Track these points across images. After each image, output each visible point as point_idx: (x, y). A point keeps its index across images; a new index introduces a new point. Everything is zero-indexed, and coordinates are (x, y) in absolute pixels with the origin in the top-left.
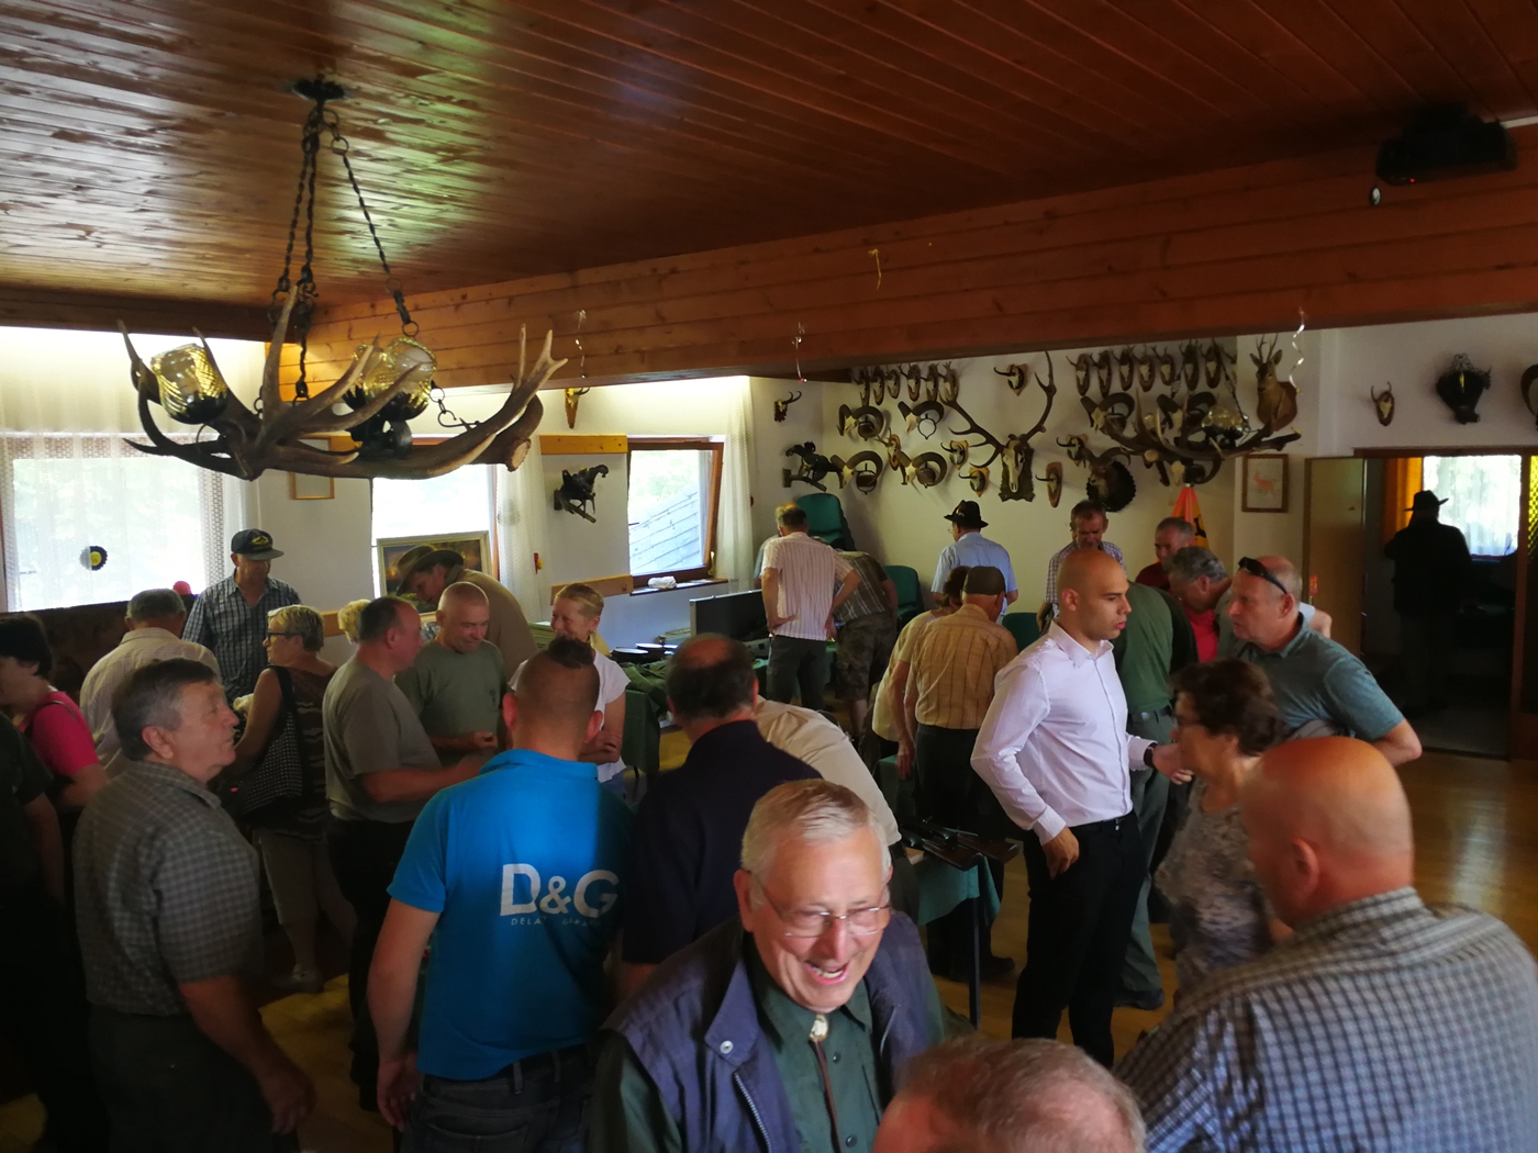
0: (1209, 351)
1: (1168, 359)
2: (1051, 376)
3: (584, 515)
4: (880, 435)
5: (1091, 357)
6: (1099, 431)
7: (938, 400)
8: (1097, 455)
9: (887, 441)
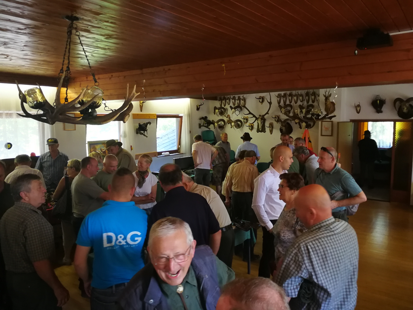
0: (312, 93)
1: (301, 95)
2: (270, 99)
3: (144, 135)
4: (225, 114)
5: (281, 94)
6: (283, 114)
7: (241, 106)
8: (283, 121)
9: (227, 116)
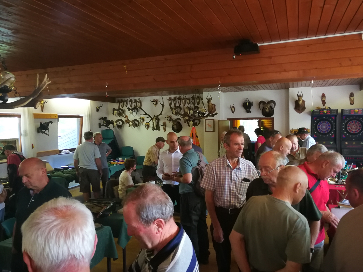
0: (197, 97)
1: (188, 99)
2: (163, 102)
3: (46, 134)
4: (123, 115)
5: (172, 98)
6: (174, 115)
7: (137, 107)
8: (174, 120)
9: (125, 117)
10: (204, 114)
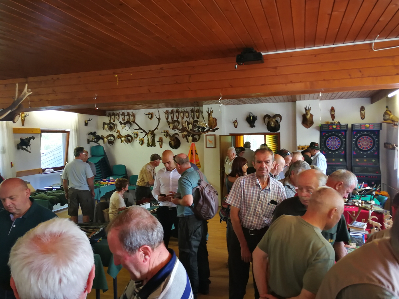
0: (197, 110)
1: (187, 112)
2: (159, 115)
3: (27, 151)
4: (115, 130)
5: (169, 111)
6: (171, 129)
7: (130, 121)
8: (171, 135)
9: (116, 131)
10: (204, 128)
